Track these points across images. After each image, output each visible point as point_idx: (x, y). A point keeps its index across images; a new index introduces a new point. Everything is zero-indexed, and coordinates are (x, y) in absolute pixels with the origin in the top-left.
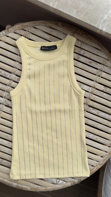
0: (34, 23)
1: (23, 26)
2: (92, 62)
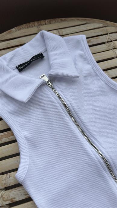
2: (90, 40)
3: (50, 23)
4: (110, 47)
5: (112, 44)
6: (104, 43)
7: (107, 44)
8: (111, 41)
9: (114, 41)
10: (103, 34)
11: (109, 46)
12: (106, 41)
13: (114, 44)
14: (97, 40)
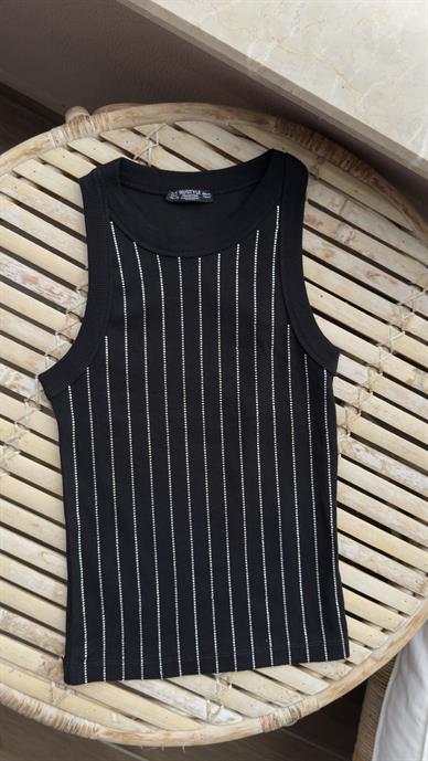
0: (178, 112)
1: (134, 118)
2: (377, 275)
3: (348, 171)
4: (394, 319)
5: (405, 315)
6: (394, 301)
7: (397, 308)
8: (411, 310)
9: (417, 313)
10: (414, 282)
11: (395, 315)
12: (402, 301)
13: (408, 319)
14: (390, 285)
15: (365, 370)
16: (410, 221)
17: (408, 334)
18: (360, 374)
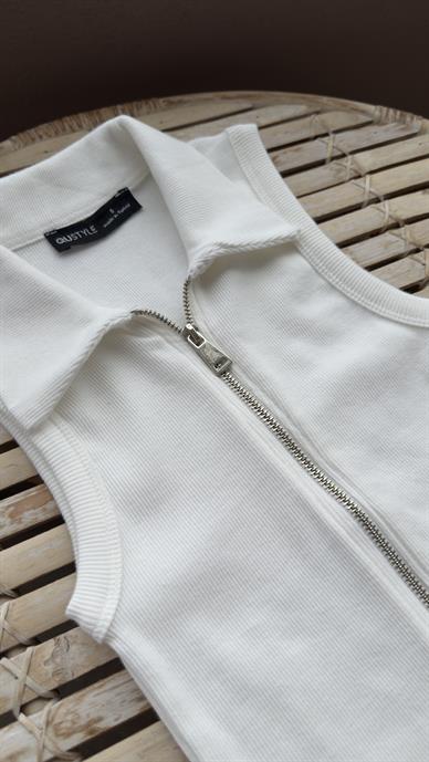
15: (388, 236)
16: (240, 100)
17: (372, 172)
18: (390, 243)
